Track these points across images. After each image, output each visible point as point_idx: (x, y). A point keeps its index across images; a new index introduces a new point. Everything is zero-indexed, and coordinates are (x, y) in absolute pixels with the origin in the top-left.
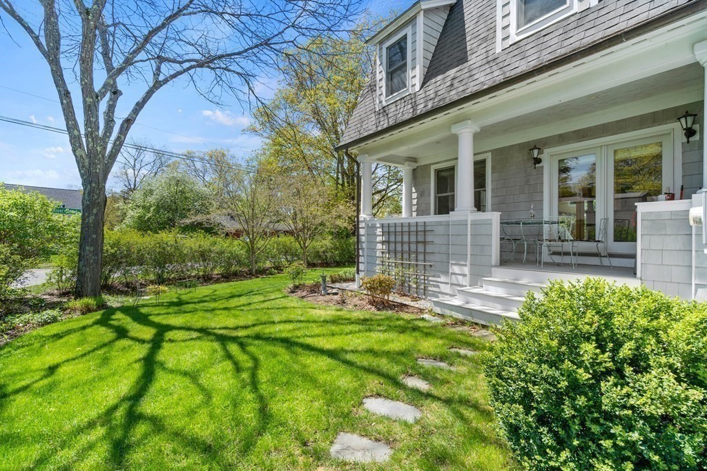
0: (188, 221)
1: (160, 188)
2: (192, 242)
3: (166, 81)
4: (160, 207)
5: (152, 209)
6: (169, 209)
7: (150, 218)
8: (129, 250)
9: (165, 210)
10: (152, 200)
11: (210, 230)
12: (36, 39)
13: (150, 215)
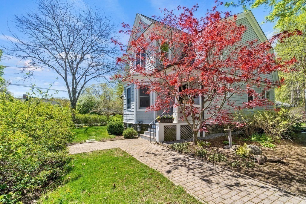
0: (92, 111)
1: (84, 100)
2: (93, 117)
3: (87, 82)
4: (84, 106)
5: (81, 106)
6: (87, 106)
7: (81, 109)
8: (79, 118)
9: (86, 107)
10: (81, 103)
11: (98, 113)
12: (64, 78)
13: (81, 108)
